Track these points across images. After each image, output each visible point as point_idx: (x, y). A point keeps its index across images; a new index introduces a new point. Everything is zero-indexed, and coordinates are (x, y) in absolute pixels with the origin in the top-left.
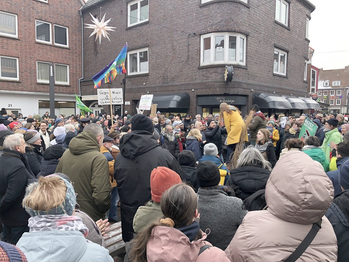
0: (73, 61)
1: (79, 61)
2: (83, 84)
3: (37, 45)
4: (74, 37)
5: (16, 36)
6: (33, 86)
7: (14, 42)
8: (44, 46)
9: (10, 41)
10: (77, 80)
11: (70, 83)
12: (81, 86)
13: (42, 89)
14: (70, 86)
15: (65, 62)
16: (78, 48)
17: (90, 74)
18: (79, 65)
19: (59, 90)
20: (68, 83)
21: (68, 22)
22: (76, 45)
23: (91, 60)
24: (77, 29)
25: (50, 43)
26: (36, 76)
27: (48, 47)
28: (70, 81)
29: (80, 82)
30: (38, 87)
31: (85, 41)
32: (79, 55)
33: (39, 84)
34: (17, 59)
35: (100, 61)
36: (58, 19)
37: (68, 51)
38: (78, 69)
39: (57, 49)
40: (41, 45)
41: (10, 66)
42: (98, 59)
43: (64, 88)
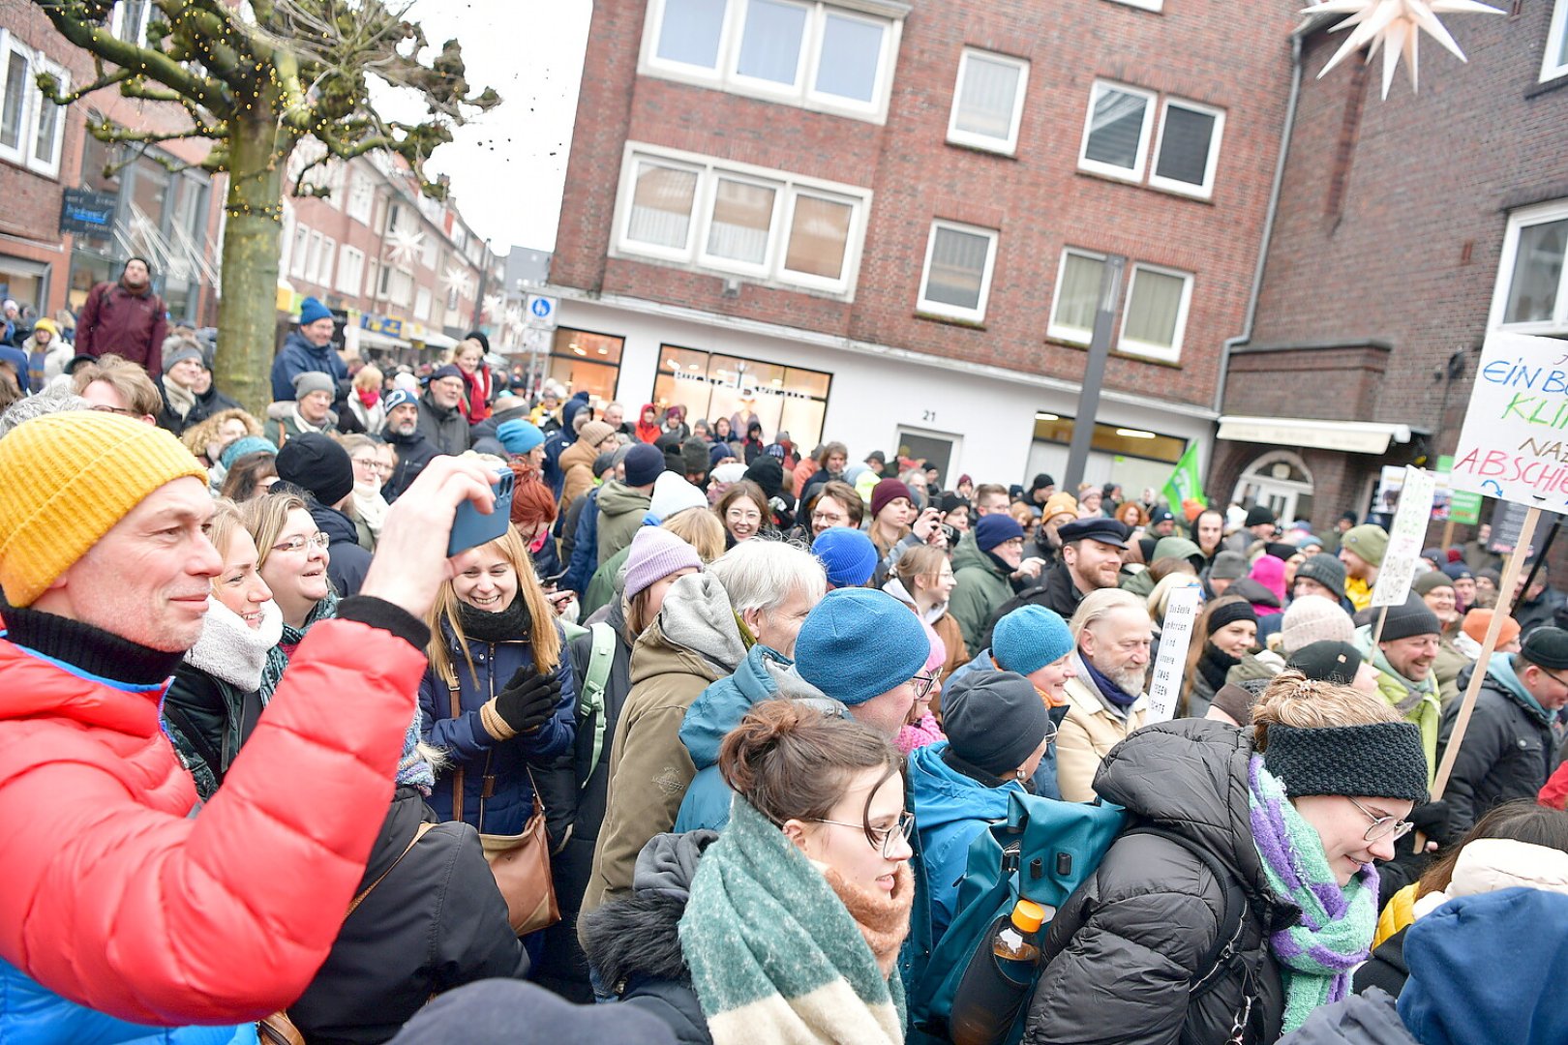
0: (1217, 256)
1: (1245, 262)
2: (1239, 363)
3: (1080, 183)
4: (1244, 154)
5: (1008, 147)
6: (1031, 348)
7: (995, 169)
8: (1108, 187)
9: (982, 163)
10: (1216, 344)
11: (1183, 354)
12: (1228, 372)
13: (1059, 366)
14: (1177, 368)
15: (1181, 259)
16: (1249, 202)
17: (1284, 320)
18: (1242, 279)
19: (1130, 378)
20: (1172, 354)
21: (1228, 86)
22: (1243, 185)
23: (1300, 255)
24: (1264, 118)
25: (1134, 175)
26: (1047, 310)
27: (1123, 193)
28: (1185, 347)
29: (1231, 355)
30: (1046, 353)
31: (1289, 172)
32: (1250, 233)
33: (1052, 343)
34: (994, 239)
35: (1348, 262)
36: (1188, 72)
37: (1201, 211)
38: (1231, 297)
39: (1158, 200)
40: (1096, 185)
41: (961, 263)
42: (1337, 251)
43: (1154, 371)
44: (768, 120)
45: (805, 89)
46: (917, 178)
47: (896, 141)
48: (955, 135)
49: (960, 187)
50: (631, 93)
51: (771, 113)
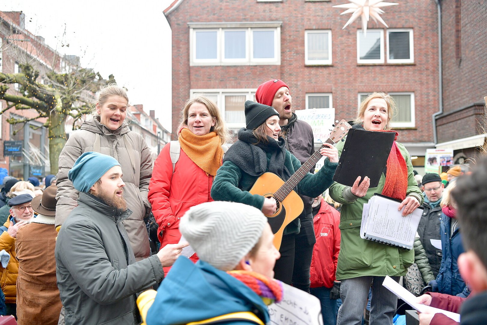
0: (422, 84)
1: (434, 83)
2: (439, 122)
3: (359, 69)
4: (424, 43)
5: (329, 62)
7: (325, 71)
8: (371, 68)
9: (320, 70)
10: (429, 117)
11: (416, 123)
12: (436, 127)
14: (415, 129)
15: (407, 88)
16: (430, 60)
17: (452, 102)
18: (434, 90)
20: (412, 124)
21: (411, 20)
22: (426, 55)
23: (452, 76)
24: (429, 28)
25: (381, 61)
27: (377, 69)
28: (416, 121)
29: (436, 120)
31: (444, 45)
32: (433, 72)
34: (331, 96)
35: (466, 75)
36: (394, 19)
37: (411, 68)
38: (431, 98)
39: (392, 68)
40: (366, 68)
42: (463, 72)
43: (405, 133)
44: (238, 72)
45: (250, 59)
46: (297, 81)
47: (287, 69)
48: (308, 62)
49: (313, 80)
50: (189, 73)
51: (239, 69)
